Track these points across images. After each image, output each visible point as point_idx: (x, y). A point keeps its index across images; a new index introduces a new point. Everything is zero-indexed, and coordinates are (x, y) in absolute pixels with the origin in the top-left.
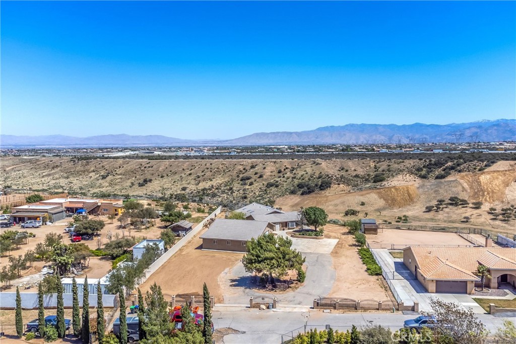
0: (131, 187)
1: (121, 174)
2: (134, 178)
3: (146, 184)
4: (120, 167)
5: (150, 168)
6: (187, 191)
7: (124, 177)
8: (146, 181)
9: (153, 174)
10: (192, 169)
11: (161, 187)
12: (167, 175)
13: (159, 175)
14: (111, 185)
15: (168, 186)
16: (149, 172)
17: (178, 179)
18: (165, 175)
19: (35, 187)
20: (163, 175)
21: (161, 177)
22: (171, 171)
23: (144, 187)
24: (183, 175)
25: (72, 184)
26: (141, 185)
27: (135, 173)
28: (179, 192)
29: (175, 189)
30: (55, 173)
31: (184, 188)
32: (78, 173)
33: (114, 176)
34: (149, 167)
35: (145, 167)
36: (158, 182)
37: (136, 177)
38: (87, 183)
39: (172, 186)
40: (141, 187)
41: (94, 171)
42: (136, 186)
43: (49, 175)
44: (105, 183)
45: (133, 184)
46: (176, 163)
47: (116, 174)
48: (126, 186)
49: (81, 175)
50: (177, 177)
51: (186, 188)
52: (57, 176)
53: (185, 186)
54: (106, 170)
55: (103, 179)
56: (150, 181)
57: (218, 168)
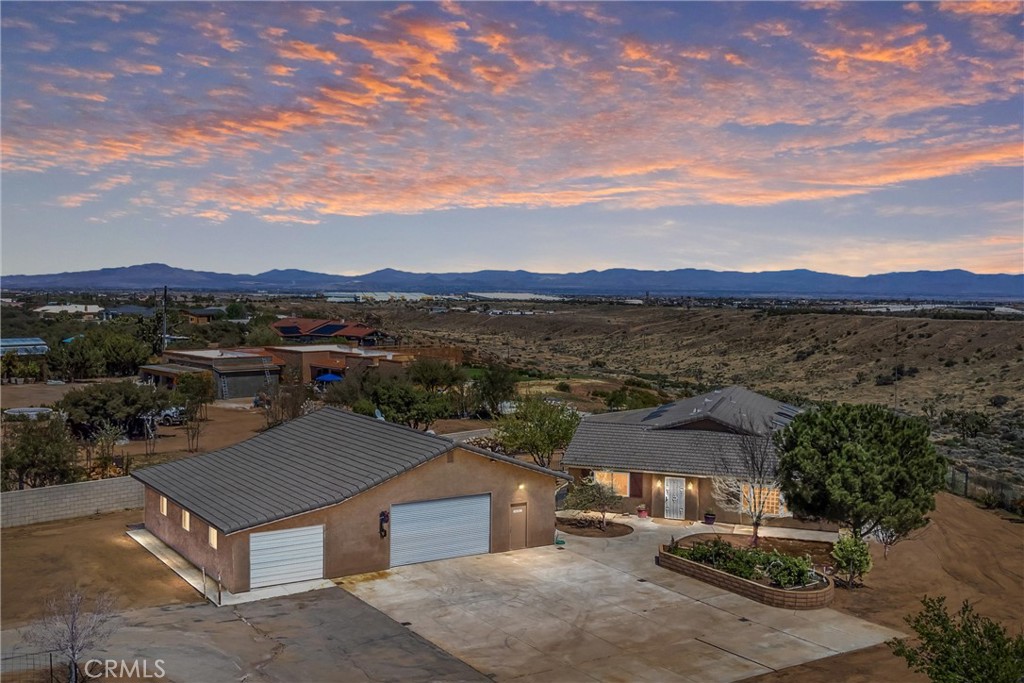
0: (855, 384)
1: (845, 351)
2: (871, 364)
3: (899, 379)
4: (849, 333)
5: (924, 340)
6: (1007, 408)
7: (849, 358)
8: (899, 372)
9: (925, 356)
11: (934, 391)
12: (966, 361)
13: (941, 360)
14: (810, 375)
15: (955, 389)
16: (918, 348)
17: (994, 372)
18: (960, 360)
19: (643, 370)
20: (955, 360)
21: (947, 365)
22: (979, 350)
23: (890, 389)
24: (1013, 363)
25: (726, 369)
26: (883, 382)
27: (880, 351)
28: (980, 409)
29: (973, 400)
30: (706, 342)
31: (998, 397)
32: (753, 344)
33: (826, 354)
34: (922, 336)
35: (910, 337)
36: (932, 377)
37: (878, 360)
38: (758, 367)
39: (967, 392)
40: (881, 387)
41: (788, 341)
42: (870, 385)
43: (692, 345)
44: (797, 371)
45: (861, 377)
46: (1005, 328)
47: (834, 349)
48: (846, 382)
49: (757, 348)
50: (994, 367)
51: (1006, 399)
52: (707, 348)
53: (1008, 393)
54: (817, 339)
55: (797, 359)
56: (913, 372)
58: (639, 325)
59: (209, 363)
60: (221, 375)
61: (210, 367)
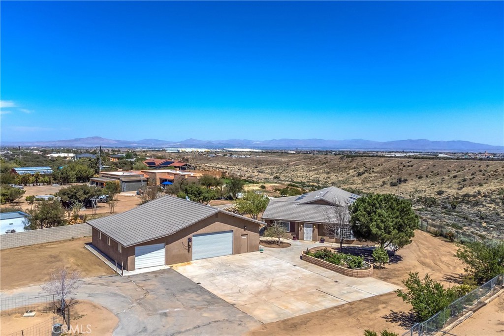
0: (382, 186)
1: (377, 172)
2: (388, 177)
3: (400, 184)
4: (379, 165)
5: (410, 168)
6: (444, 195)
7: (379, 175)
8: (400, 181)
9: (410, 174)
10: (459, 171)
11: (414, 188)
12: (427, 176)
13: (417, 176)
14: (363, 182)
15: (423, 188)
16: (407, 171)
17: (438, 181)
18: (424, 176)
19: (295, 180)
20: (422, 176)
21: (419, 178)
22: (432, 172)
23: (396, 188)
24: (446, 177)
25: (329, 179)
26: (393, 185)
27: (392, 172)
28: (433, 196)
29: (430, 192)
30: (321, 169)
31: (440, 191)
32: (340, 170)
33: (370, 173)
34: (409, 166)
35: (404, 166)
36: (413, 183)
37: (391, 176)
38: (342, 179)
39: (427, 189)
40: (392, 187)
41: (354, 168)
42: (388, 186)
43: (315, 170)
44: (358, 180)
45: (384, 183)
46: (443, 163)
47: (373, 171)
48: (378, 185)
49: (342, 171)
50: (438, 179)
51: (443, 192)
52: (321, 171)
53: (443, 189)
54: (366, 167)
55: (358, 176)
56: (405, 181)
57: (495, 171)
58: (294, 161)
59: (119, 177)
60: (123, 182)
61: (119, 179)
